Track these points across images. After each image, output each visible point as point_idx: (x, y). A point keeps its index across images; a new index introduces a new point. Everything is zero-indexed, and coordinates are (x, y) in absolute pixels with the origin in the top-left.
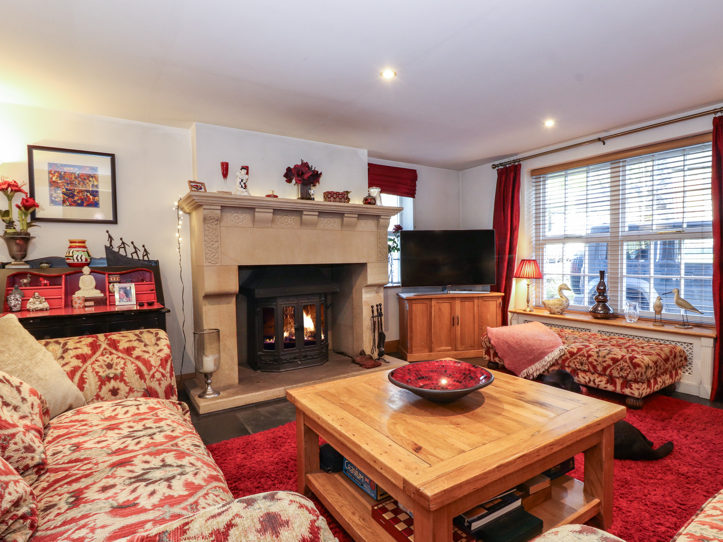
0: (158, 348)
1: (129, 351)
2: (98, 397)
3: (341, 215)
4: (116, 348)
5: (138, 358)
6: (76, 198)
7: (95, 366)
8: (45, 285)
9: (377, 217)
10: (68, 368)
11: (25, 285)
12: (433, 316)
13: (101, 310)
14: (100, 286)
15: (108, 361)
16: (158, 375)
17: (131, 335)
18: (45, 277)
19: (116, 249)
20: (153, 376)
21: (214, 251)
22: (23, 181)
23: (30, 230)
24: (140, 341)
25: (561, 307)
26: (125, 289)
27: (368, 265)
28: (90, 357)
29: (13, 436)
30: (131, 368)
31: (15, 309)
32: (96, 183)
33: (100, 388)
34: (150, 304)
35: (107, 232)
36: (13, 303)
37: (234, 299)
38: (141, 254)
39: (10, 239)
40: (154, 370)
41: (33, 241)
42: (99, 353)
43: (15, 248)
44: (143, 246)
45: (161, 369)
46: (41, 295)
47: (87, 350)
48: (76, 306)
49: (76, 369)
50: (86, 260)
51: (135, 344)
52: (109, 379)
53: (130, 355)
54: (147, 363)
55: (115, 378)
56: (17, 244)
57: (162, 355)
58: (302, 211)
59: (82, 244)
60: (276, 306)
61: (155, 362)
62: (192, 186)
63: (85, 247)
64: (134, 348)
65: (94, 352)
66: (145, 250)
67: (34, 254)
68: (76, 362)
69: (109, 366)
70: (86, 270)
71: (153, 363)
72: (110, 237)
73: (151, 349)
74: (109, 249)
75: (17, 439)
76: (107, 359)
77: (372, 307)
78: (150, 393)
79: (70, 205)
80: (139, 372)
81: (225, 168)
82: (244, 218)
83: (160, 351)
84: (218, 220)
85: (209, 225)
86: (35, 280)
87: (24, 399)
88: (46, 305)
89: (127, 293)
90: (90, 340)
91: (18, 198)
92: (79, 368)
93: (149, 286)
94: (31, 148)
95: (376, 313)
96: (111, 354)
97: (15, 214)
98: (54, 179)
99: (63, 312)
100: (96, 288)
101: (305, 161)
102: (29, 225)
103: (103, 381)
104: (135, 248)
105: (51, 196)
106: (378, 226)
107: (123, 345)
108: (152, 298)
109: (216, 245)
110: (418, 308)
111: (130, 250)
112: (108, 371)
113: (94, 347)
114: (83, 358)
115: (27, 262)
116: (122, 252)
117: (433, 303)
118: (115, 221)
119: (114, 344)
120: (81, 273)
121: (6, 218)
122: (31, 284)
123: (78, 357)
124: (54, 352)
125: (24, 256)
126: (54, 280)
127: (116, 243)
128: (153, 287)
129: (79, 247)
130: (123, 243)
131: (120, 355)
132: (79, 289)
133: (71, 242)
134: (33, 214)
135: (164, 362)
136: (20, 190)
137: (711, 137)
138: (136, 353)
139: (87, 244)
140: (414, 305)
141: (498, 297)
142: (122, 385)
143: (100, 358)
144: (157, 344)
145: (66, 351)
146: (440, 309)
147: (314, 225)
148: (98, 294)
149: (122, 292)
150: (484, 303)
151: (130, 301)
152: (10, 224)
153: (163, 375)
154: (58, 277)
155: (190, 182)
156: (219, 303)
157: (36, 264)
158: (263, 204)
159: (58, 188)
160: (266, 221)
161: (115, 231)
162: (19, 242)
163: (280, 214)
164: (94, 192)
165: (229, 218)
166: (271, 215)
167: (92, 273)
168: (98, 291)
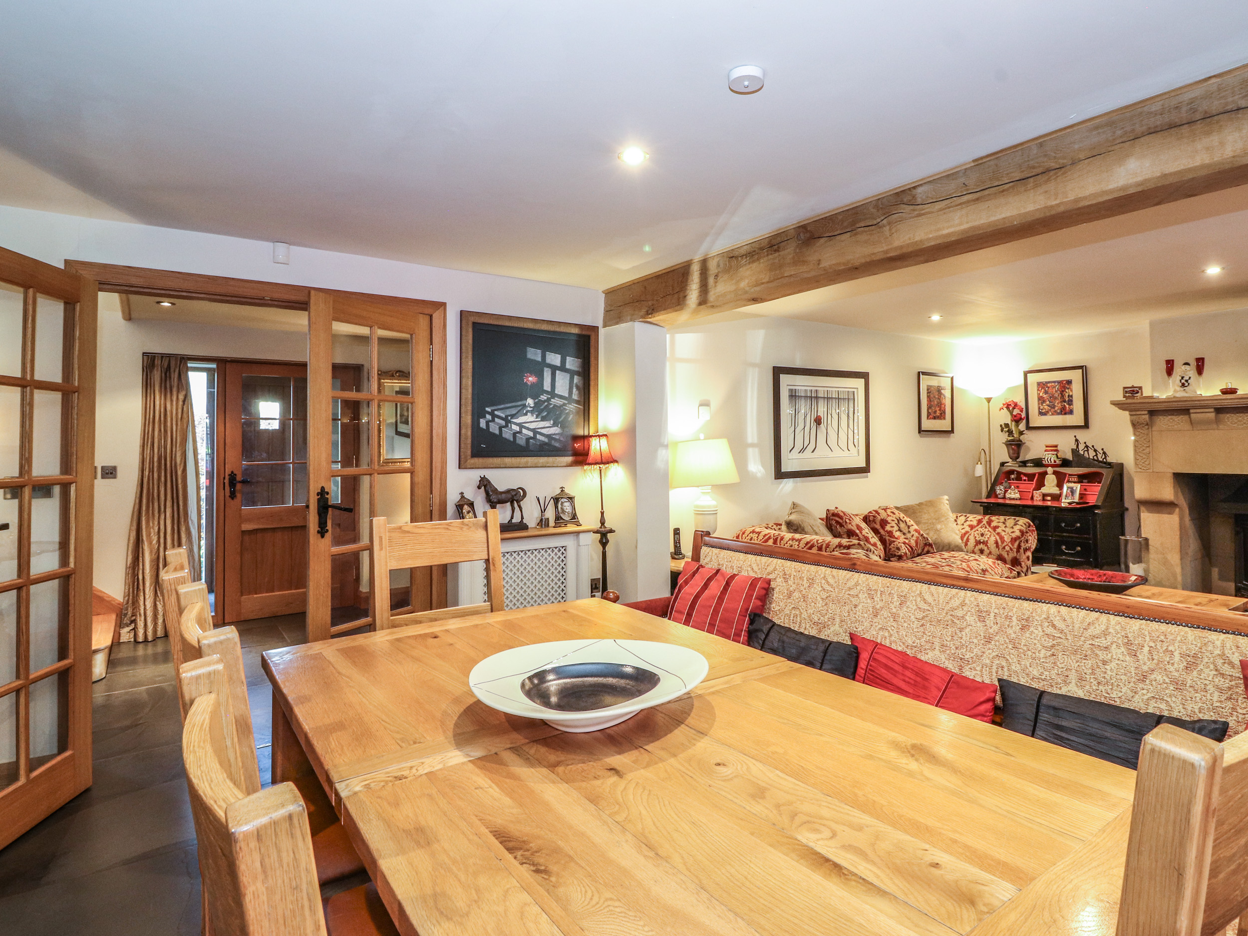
0: (1012, 530)
1: (995, 528)
2: (973, 552)
4: (990, 525)
5: (998, 534)
6: (1056, 408)
7: (976, 533)
8: (1025, 480)
11: (1013, 479)
13: (1054, 503)
15: (983, 532)
16: (1007, 548)
17: (1002, 518)
18: (1025, 475)
19: (1080, 451)
20: (1004, 548)
21: (1144, 456)
22: (1020, 400)
23: (1024, 437)
24: (1005, 523)
26: (1072, 488)
28: (975, 527)
29: (894, 542)
30: (993, 539)
31: (999, 496)
32: (1071, 394)
33: (975, 547)
35: (1077, 436)
36: (998, 492)
38: (1100, 456)
39: (1008, 444)
40: (1005, 544)
41: (1025, 445)
42: (980, 525)
43: (1012, 451)
44: (1103, 449)
45: (1010, 545)
47: (976, 523)
50: (1055, 462)
51: (1000, 524)
52: (980, 543)
53: (995, 531)
54: (1002, 538)
55: (984, 543)
56: (1013, 449)
57: (1014, 535)
59: (1054, 448)
61: (1007, 539)
62: (1126, 392)
63: (1057, 451)
64: (998, 527)
65: (978, 525)
66: (1104, 453)
67: (1024, 457)
68: (968, 529)
69: (983, 535)
70: (1052, 469)
71: (1006, 539)
72: (1077, 440)
73: (1008, 530)
74: (1074, 451)
75: (895, 543)
76: (982, 530)
78: (1000, 558)
79: (1052, 414)
80: (996, 543)
81: (1170, 366)
82: (1179, 421)
83: (1013, 532)
85: (1139, 430)
86: (1018, 477)
87: (909, 532)
88: (1018, 496)
89: (1072, 492)
90: (980, 517)
92: (968, 532)
93: (1094, 487)
94: (1026, 372)
96: (986, 528)
98: (1041, 395)
99: (1026, 502)
100: (1057, 486)
102: (1023, 433)
103: (978, 543)
104: (1096, 451)
105: (1039, 408)
107: (995, 523)
109: (1148, 450)
111: (1092, 452)
112: (981, 538)
113: (980, 522)
114: (972, 527)
115: (1018, 462)
116: (1085, 454)
118: (1084, 426)
119: (990, 523)
121: (1007, 429)
122: (1015, 479)
123: (970, 526)
125: (1018, 457)
126: (1030, 477)
127: (1081, 447)
128: (1098, 489)
129: (1052, 450)
130: (1087, 447)
131: (990, 529)
132: (1043, 485)
133: (1046, 447)
134: (1027, 425)
136: (1018, 406)
138: (998, 530)
139: (1059, 448)
142: (986, 548)
143: (979, 529)
144: (1012, 528)
145: (966, 521)
148: (1055, 491)
149: (1069, 491)
151: (1073, 499)
152: (1010, 434)
153: (1011, 549)
154: (1033, 475)
155: (1125, 388)
156: (1158, 512)
157: (1024, 464)
158: (1201, 404)
159: (1044, 401)
160: (1208, 422)
161: (1083, 436)
162: (1015, 446)
163: (1227, 413)
164: (1070, 402)
165: (1163, 422)
166: (1212, 415)
167: (1055, 473)
168: (1058, 489)
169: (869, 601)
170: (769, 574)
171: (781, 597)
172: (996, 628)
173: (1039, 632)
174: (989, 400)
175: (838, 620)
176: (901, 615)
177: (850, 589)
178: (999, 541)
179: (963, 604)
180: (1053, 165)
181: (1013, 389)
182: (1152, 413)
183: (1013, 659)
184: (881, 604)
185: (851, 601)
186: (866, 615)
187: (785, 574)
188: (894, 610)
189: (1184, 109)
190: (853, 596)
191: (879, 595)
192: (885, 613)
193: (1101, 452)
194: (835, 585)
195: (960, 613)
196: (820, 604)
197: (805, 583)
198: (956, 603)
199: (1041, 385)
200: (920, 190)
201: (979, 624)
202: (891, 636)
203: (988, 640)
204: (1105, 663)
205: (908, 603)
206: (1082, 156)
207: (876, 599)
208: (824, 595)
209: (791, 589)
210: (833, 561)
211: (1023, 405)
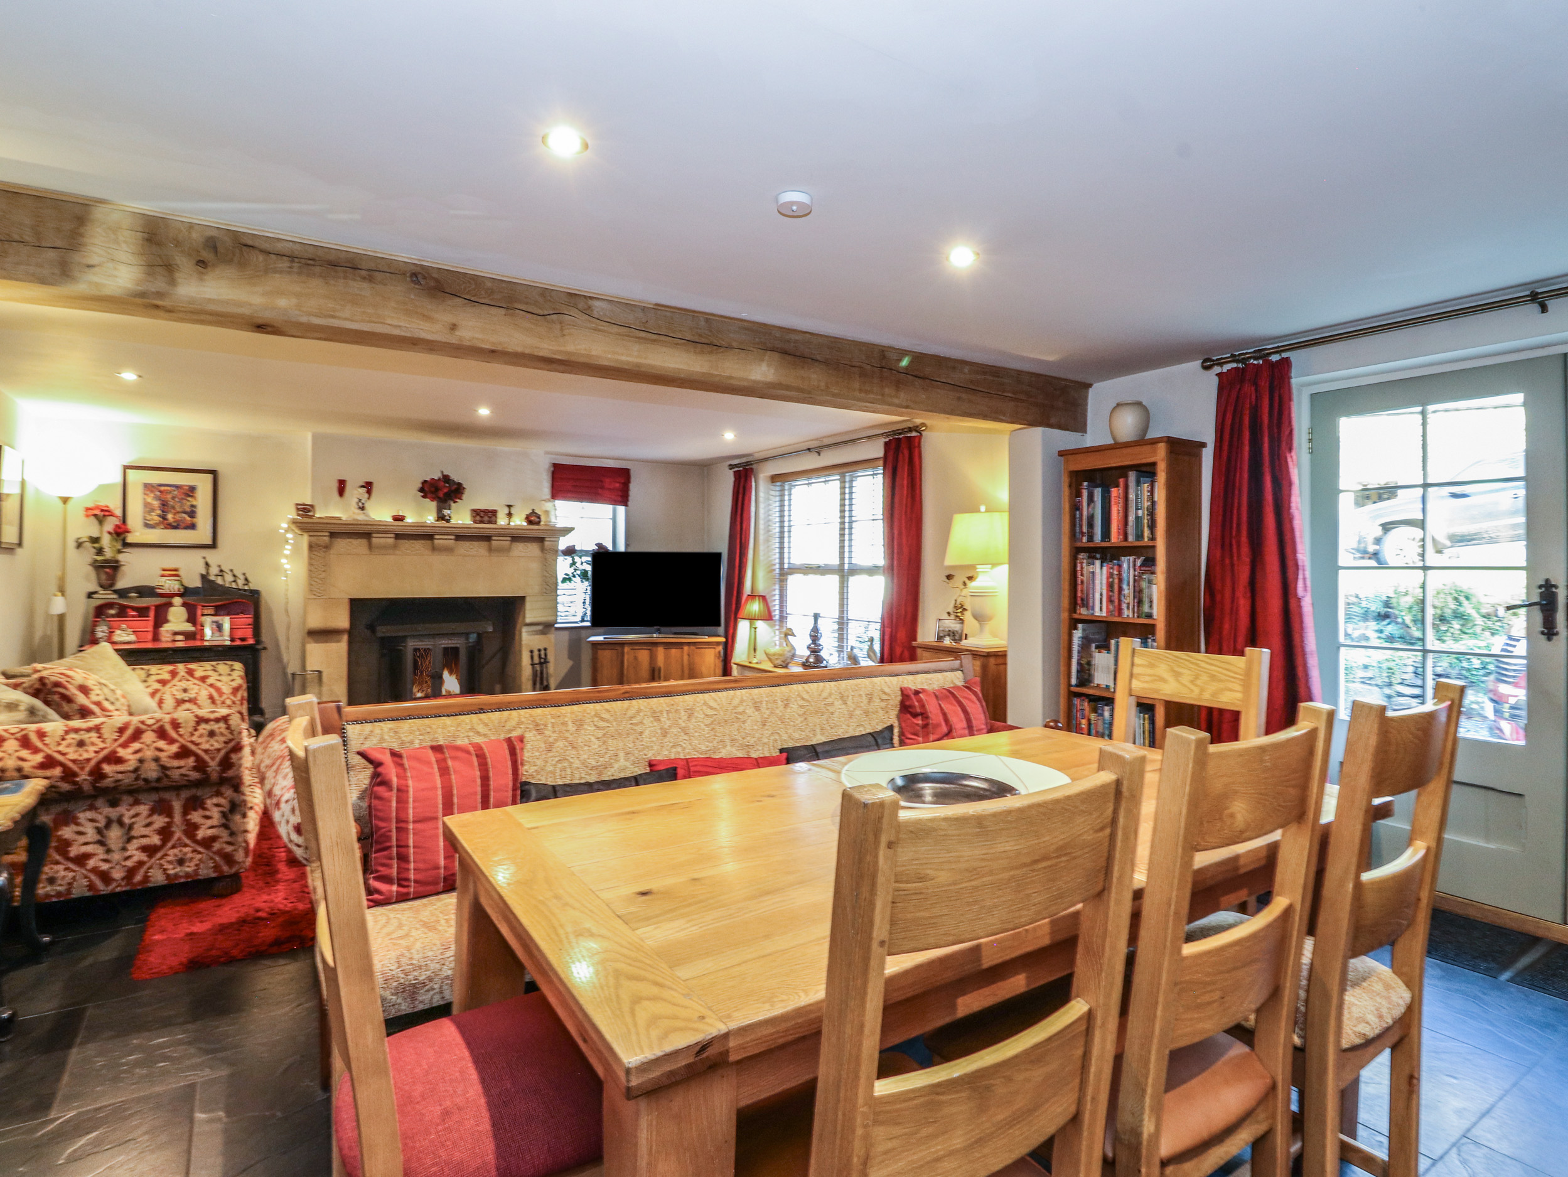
0: (231, 678)
1: (203, 679)
3: (487, 538)
4: (192, 676)
5: (211, 685)
7: (173, 690)
8: (133, 616)
9: (541, 540)
10: (150, 690)
11: (113, 616)
12: (625, 667)
13: (191, 644)
14: (192, 619)
15: (185, 686)
17: (207, 665)
18: (134, 608)
19: (212, 578)
20: (223, 702)
21: (320, 582)
22: (116, 506)
23: (121, 557)
24: (215, 671)
25: (783, 658)
26: (218, 622)
27: (528, 599)
28: (170, 682)
30: (204, 694)
32: (194, 504)
33: (176, 708)
34: (243, 640)
35: (204, 558)
36: (101, 635)
37: (345, 637)
38: (241, 582)
39: (98, 567)
40: (225, 697)
41: (123, 568)
42: (177, 679)
43: (104, 577)
44: (244, 574)
45: (232, 697)
46: (129, 627)
47: (167, 676)
48: (163, 639)
49: (156, 691)
50: (179, 590)
51: (209, 673)
52: (183, 701)
53: (204, 682)
54: (218, 690)
55: (190, 701)
56: (106, 573)
57: (235, 684)
58: (432, 536)
59: (174, 572)
60: (405, 647)
61: (226, 690)
62: (299, 510)
63: (178, 576)
64: (208, 677)
65: (173, 678)
66: (246, 579)
67: (121, 584)
68: (157, 686)
69: (185, 691)
70: (177, 601)
72: (207, 564)
73: (224, 679)
74: (204, 578)
76: (184, 684)
77: (532, 652)
79: (166, 528)
80: (211, 697)
81: (342, 487)
82: (359, 545)
83: (233, 680)
84: (327, 547)
85: (316, 553)
86: (122, 612)
88: (133, 638)
89: (219, 627)
90: (170, 668)
91: (110, 524)
92: (159, 690)
93: (245, 620)
94: (126, 468)
95: (536, 660)
96: (188, 681)
97: (106, 541)
98: (148, 500)
99: (150, 646)
100: (188, 621)
101: (445, 473)
102: (119, 552)
103: (180, 702)
104: (234, 576)
105: (144, 519)
106: (543, 549)
107: (199, 673)
108: (249, 633)
109: (323, 575)
110: (606, 655)
111: (229, 578)
112: (184, 695)
113: (174, 674)
114: (163, 682)
115: (115, 592)
116: (219, 581)
117: (626, 649)
118: (213, 545)
119: (191, 673)
120: (170, 605)
121: (96, 545)
122: (118, 615)
123: (159, 681)
124: (139, 676)
125: (112, 585)
126: (142, 612)
127: (214, 570)
128: (250, 621)
129: (171, 575)
130: (221, 571)
131: (196, 682)
132: (167, 621)
133: (164, 570)
134: (124, 540)
135: (235, 690)
136: (112, 515)
137: (881, 462)
138: (210, 681)
139: (181, 573)
140: (600, 652)
141: (718, 643)
142: (194, 708)
143: (178, 684)
144: (230, 675)
145: (149, 675)
146: (636, 658)
147: (448, 550)
148: (189, 627)
149: (214, 626)
150: (698, 650)
151: (222, 636)
152: (100, 551)
153: (234, 703)
154: (147, 609)
155: (297, 504)
156: (326, 642)
157: (123, 593)
158: (381, 529)
159: (153, 510)
160: (385, 547)
161: (213, 557)
162: (108, 570)
163: (405, 539)
164: (192, 514)
165: (341, 544)
166: (391, 541)
167: (184, 605)
168: (190, 624)
169: (655, 724)
170: (510, 731)
171: (537, 754)
172: (768, 712)
173: (795, 706)
174: (65, 500)
175: (622, 755)
176: (692, 727)
177: (631, 718)
178: (215, 695)
179: (742, 701)
180: (716, 342)
181: (103, 488)
182: (333, 535)
183: (782, 732)
184: (668, 723)
185: (635, 730)
186: (654, 739)
187: (537, 725)
188: (683, 725)
189: (792, 344)
190: (636, 724)
191: (665, 715)
192: (675, 730)
193: (242, 577)
194: (611, 719)
195: (740, 709)
196: (596, 743)
197: (571, 727)
198: (736, 702)
199: (148, 487)
200: (597, 303)
201: (757, 713)
202: (684, 749)
203: (764, 723)
204: (832, 713)
205: (696, 714)
206: (734, 344)
207: (663, 719)
208: (600, 733)
209: (551, 740)
210: (598, 695)
211: (118, 512)
